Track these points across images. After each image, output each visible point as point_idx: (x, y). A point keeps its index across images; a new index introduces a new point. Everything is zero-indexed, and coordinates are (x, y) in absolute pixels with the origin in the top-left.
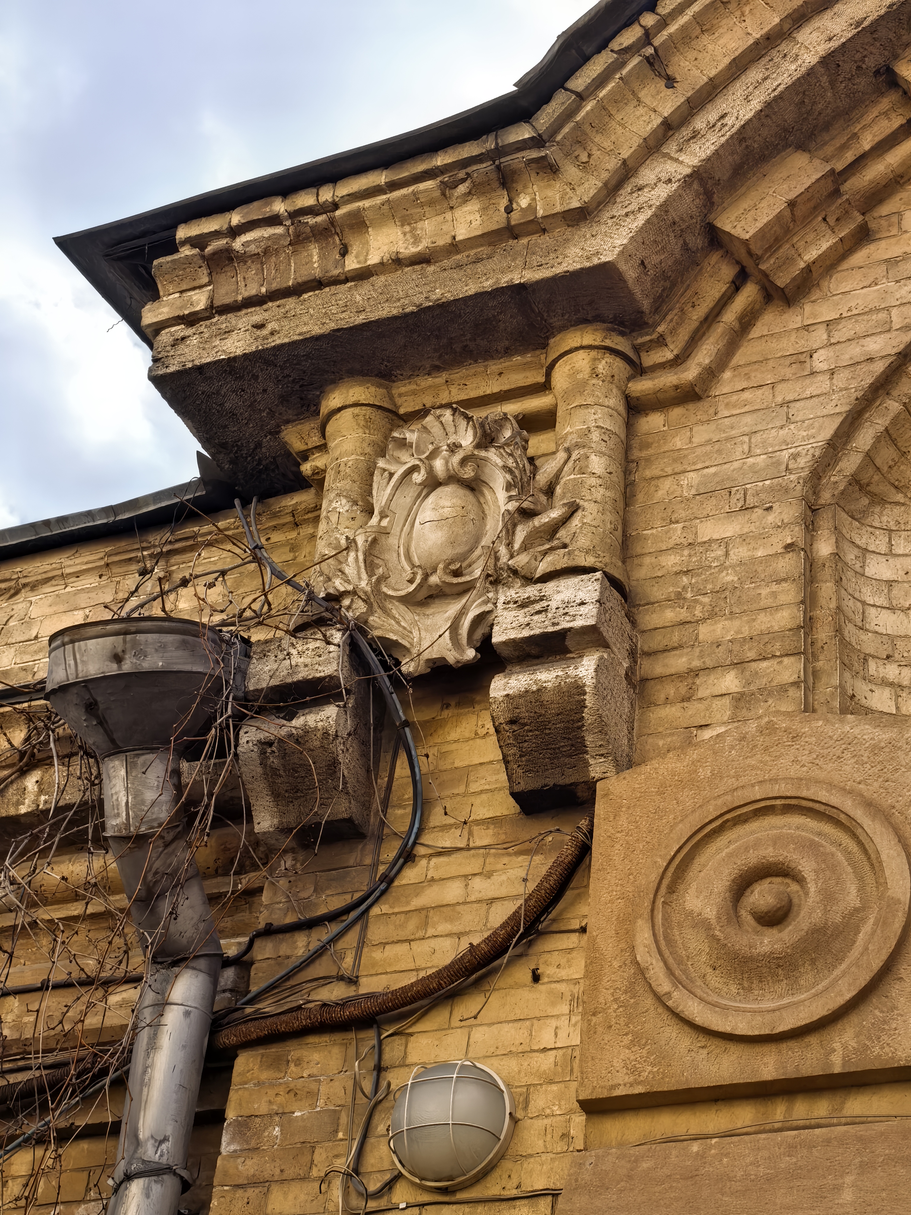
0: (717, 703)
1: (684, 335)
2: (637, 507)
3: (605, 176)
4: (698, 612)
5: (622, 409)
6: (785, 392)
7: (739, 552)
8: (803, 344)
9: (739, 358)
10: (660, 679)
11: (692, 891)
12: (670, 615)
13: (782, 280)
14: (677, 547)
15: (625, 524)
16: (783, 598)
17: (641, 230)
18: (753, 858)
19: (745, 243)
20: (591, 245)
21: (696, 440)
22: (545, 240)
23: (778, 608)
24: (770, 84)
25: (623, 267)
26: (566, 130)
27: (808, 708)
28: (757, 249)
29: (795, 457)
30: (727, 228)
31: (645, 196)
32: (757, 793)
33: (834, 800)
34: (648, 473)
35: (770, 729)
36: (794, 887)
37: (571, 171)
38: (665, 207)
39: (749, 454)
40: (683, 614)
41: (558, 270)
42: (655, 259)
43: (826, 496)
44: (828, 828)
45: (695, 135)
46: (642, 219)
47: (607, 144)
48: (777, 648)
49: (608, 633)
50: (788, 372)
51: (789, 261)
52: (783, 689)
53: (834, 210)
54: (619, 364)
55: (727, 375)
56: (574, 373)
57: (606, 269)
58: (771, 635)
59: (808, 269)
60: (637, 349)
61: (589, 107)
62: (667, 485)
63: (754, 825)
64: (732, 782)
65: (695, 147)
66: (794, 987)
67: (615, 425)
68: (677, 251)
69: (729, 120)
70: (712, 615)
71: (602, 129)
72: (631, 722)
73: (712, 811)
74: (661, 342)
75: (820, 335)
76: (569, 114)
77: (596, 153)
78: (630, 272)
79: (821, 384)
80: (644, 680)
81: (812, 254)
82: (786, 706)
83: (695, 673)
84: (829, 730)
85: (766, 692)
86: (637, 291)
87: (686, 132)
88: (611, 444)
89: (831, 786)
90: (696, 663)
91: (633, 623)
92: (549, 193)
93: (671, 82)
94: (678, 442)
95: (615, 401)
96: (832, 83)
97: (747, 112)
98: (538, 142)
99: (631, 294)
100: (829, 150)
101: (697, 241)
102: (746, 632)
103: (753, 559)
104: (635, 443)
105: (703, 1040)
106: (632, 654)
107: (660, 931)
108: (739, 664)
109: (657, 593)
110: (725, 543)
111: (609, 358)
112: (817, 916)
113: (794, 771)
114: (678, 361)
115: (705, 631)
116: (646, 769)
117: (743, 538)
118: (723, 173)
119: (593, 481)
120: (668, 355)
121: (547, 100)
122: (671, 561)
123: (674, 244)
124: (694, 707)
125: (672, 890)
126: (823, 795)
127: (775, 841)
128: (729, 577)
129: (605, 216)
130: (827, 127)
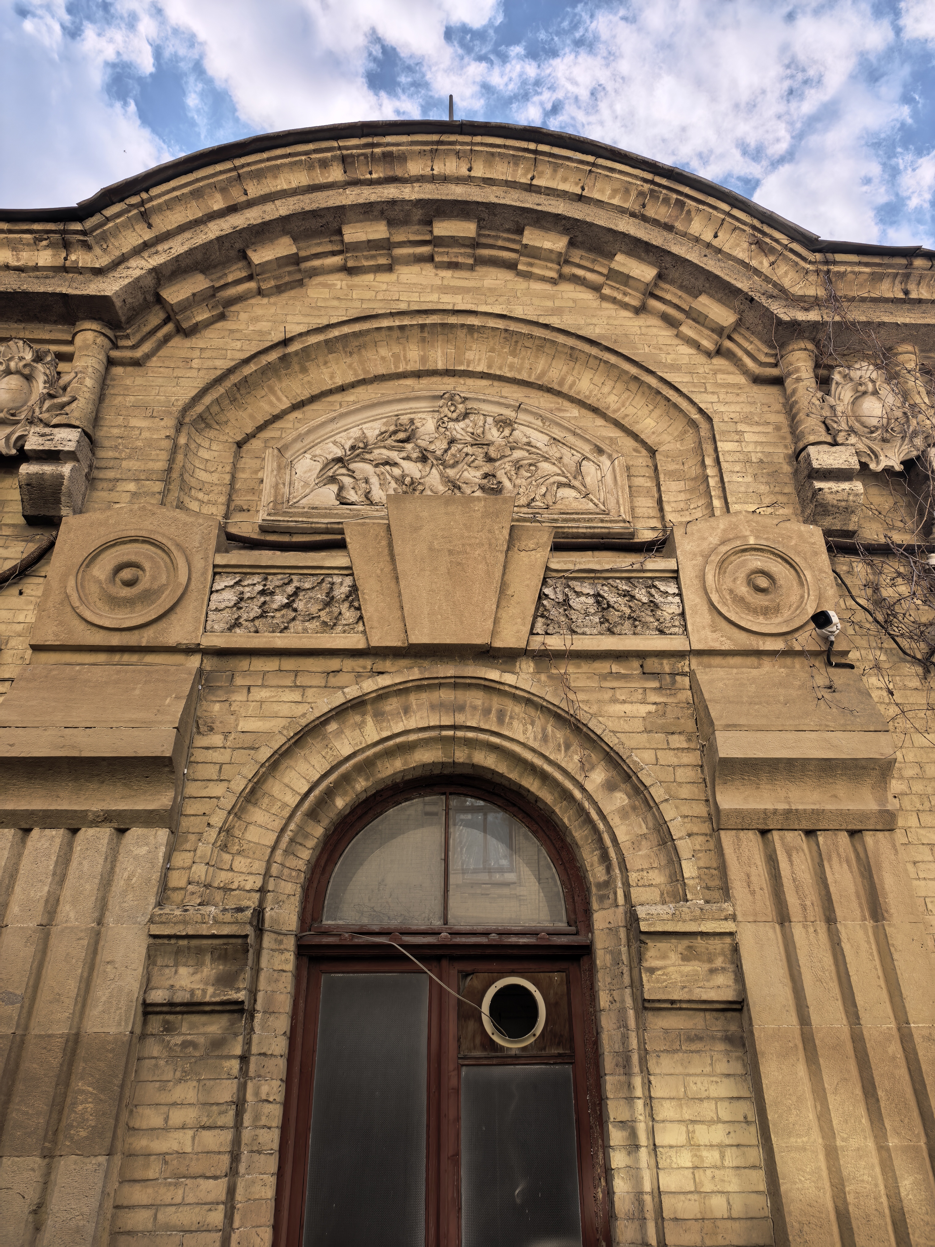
0: (124, 494)
1: (138, 337)
2: (105, 405)
3: (113, 258)
4: (123, 456)
5: (105, 361)
6: (178, 373)
7: (146, 434)
8: (189, 354)
9: (160, 353)
10: (101, 479)
11: (97, 568)
12: (111, 454)
13: (185, 325)
14: (119, 426)
15: (98, 411)
16: (161, 457)
17: (126, 286)
18: (125, 559)
19: (171, 305)
20: (102, 286)
21: (136, 383)
22: (81, 278)
23: (158, 460)
24: (193, 241)
25: (114, 299)
26: (98, 232)
27: (162, 503)
28: (176, 309)
29: (177, 400)
30: (165, 296)
31: (130, 272)
32: (133, 533)
33: (164, 541)
34: (112, 392)
35: (143, 509)
36: (141, 572)
37: (97, 251)
38: (138, 279)
39: (158, 395)
40: (117, 455)
41: (85, 293)
42: (130, 300)
43: (187, 420)
44: (159, 552)
45: (157, 252)
46: (127, 281)
47: (116, 244)
48: (154, 477)
49: (80, 455)
50: (181, 365)
51: (189, 318)
52: (153, 494)
53: (212, 302)
54: (106, 341)
55: (155, 359)
56: (84, 340)
57: (106, 298)
58: (153, 471)
59: (197, 324)
60: (116, 337)
61: (111, 225)
62: (120, 399)
63: (129, 546)
64: (123, 527)
65: (155, 257)
66: (132, 612)
67: (101, 368)
68: (141, 300)
69: (173, 251)
70: (129, 457)
71: (115, 236)
72: (84, 495)
73: (112, 537)
74: (127, 337)
75: (197, 353)
76: (101, 225)
77: (111, 246)
78: (118, 303)
79: (194, 373)
80: (94, 479)
81: (199, 318)
82: (154, 501)
83: (118, 480)
84: (168, 513)
85: (146, 494)
86: (120, 312)
87: (153, 250)
88: (97, 375)
89: (164, 535)
90: (118, 476)
91: (94, 454)
92: (86, 257)
93: (150, 226)
94: (128, 382)
95: (102, 357)
96: (220, 249)
97: (182, 250)
98: (84, 233)
99: (117, 313)
100: (214, 277)
101: (150, 298)
102: (142, 468)
103: (151, 439)
104: (109, 377)
105: (89, 627)
106: (91, 467)
107: (79, 581)
108: (137, 480)
109: (106, 443)
110: (141, 429)
111: (102, 338)
112: (147, 586)
113: (150, 527)
114: (134, 347)
115: (124, 464)
116: (86, 515)
117: (149, 429)
118: (167, 272)
119: (85, 389)
120: (129, 343)
121: (92, 215)
122: (115, 431)
123: (140, 297)
124: (113, 494)
125: (88, 566)
126: (160, 539)
127: (136, 553)
128: (139, 444)
129: (111, 275)
130: (215, 267)
